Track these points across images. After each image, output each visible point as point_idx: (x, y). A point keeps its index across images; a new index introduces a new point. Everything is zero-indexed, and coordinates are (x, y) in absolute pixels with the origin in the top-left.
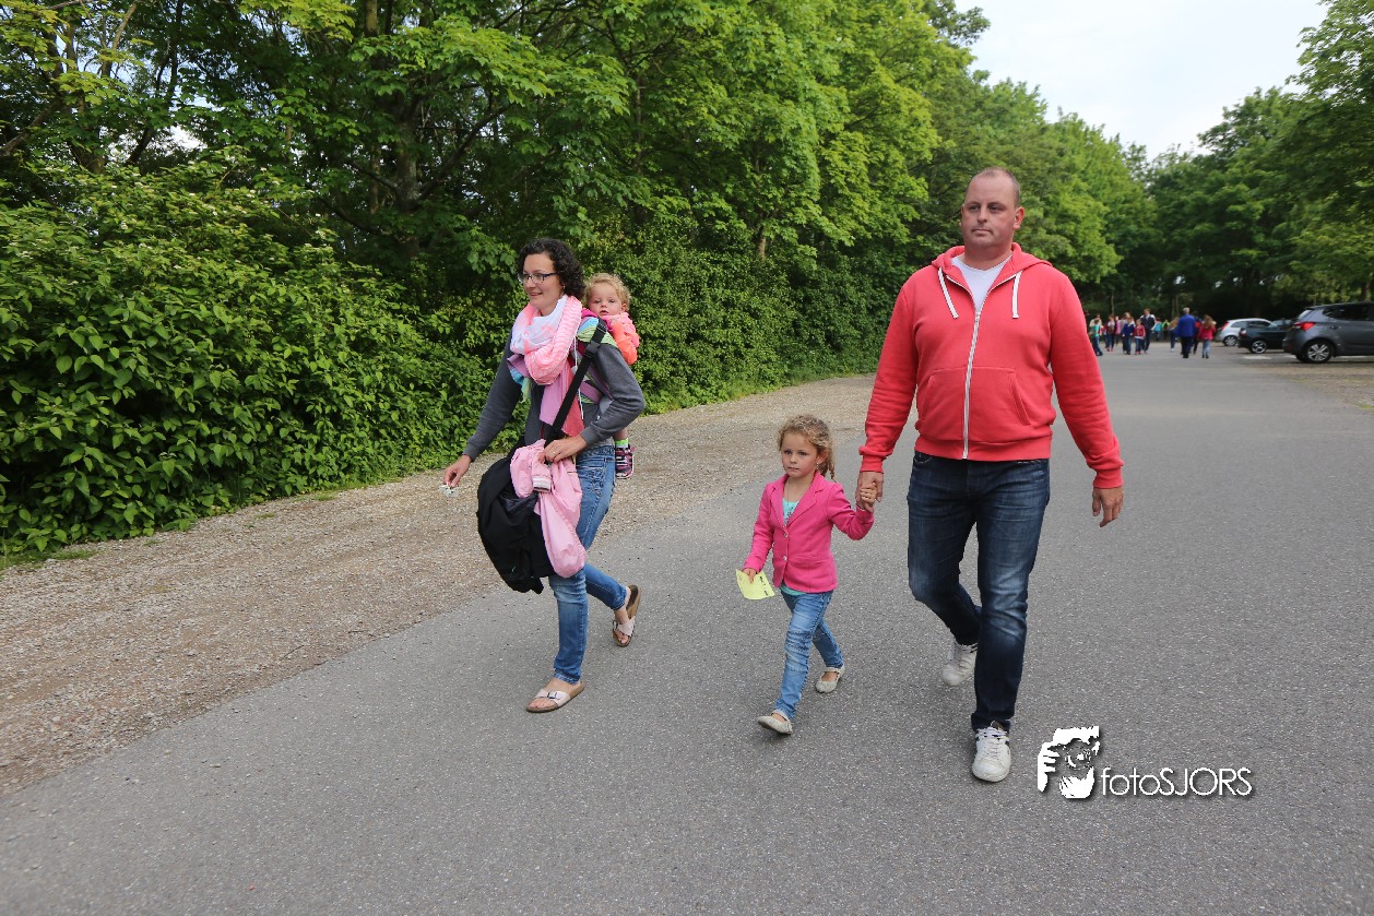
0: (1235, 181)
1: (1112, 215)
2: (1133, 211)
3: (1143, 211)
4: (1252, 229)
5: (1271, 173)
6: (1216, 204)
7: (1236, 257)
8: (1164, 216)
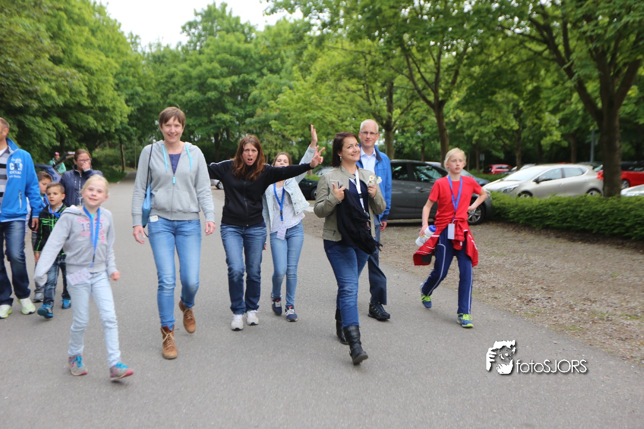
0: (211, 61)
1: (121, 76)
2: (137, 75)
3: (145, 77)
4: (224, 98)
5: (233, 58)
6: (199, 77)
7: (215, 119)
8: (159, 84)
